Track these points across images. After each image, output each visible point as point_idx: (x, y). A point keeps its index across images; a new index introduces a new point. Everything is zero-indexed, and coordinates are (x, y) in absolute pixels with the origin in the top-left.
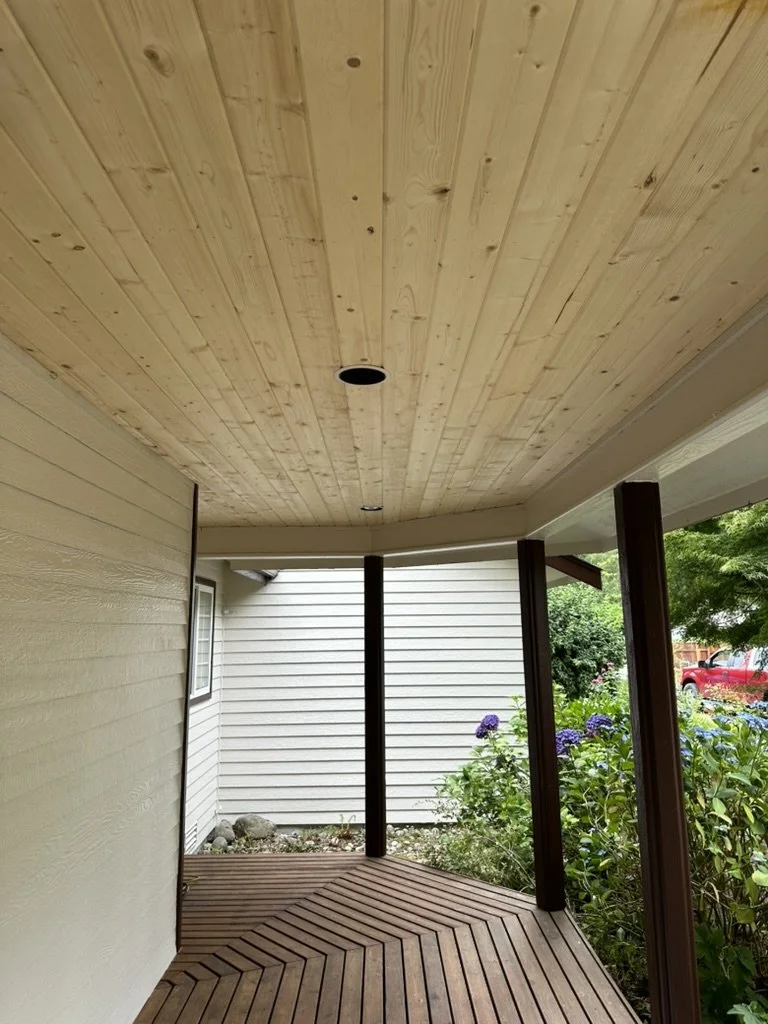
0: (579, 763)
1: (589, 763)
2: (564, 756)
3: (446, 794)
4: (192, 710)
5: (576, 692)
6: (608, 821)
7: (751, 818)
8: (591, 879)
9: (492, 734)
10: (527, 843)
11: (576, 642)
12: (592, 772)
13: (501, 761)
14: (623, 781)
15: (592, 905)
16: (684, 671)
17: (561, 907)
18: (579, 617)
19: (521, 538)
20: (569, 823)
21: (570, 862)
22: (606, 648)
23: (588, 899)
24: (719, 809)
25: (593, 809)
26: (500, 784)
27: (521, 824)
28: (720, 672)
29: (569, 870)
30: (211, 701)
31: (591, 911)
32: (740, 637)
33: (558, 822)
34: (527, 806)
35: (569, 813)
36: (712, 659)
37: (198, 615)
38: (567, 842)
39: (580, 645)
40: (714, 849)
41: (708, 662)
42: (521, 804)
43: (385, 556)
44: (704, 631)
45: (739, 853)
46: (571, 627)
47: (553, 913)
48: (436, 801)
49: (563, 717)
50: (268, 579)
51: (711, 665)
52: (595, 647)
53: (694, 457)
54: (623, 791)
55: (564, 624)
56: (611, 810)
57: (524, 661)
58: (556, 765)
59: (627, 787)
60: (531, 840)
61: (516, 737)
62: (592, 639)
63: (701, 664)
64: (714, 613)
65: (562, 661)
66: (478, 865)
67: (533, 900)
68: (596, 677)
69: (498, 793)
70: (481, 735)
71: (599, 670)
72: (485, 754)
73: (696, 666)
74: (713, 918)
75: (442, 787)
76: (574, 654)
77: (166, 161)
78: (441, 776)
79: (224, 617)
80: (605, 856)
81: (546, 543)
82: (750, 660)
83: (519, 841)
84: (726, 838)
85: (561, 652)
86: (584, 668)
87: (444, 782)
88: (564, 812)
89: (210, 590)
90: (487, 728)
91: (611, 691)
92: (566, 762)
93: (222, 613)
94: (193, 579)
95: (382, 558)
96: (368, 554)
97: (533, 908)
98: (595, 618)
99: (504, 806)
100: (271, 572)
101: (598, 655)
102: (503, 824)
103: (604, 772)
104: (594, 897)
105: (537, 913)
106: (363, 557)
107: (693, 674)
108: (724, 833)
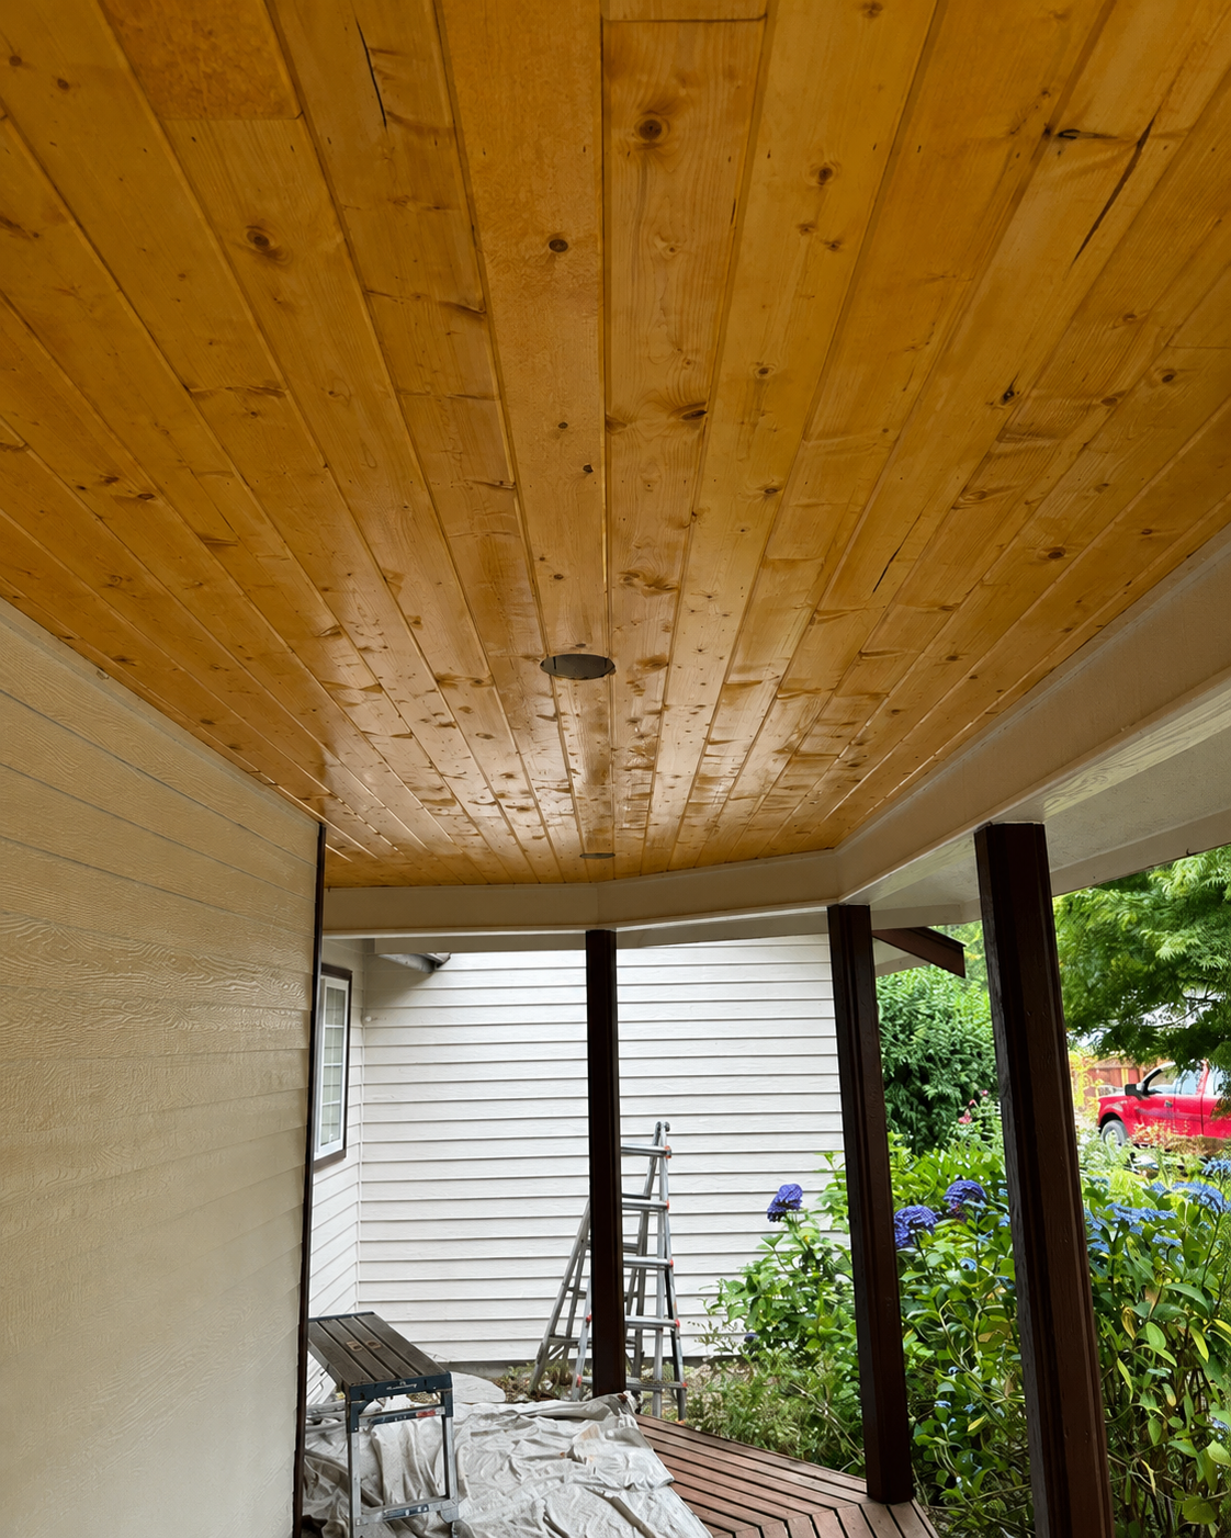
0: (933, 1260)
1: (949, 1260)
2: (910, 1250)
3: (722, 1310)
4: (316, 1178)
5: (929, 1139)
6: (978, 1355)
7: (1204, 1353)
8: (954, 1450)
9: (791, 1215)
10: (848, 1391)
11: (929, 1058)
12: (953, 1275)
13: (808, 1255)
14: (1003, 1291)
15: (956, 1492)
16: (1104, 1102)
17: (906, 1495)
18: (932, 1017)
19: (833, 902)
20: (918, 1358)
21: (919, 1422)
22: (975, 1066)
23: (951, 1483)
24: (1156, 1340)
25: (957, 1334)
26: (806, 1296)
27: (840, 1360)
28: (1159, 1104)
29: (920, 1436)
30: (346, 1162)
31: (954, 1501)
32: (1190, 1048)
33: (900, 1357)
34: (849, 1331)
35: (917, 1341)
36: (1147, 1083)
37: (325, 1026)
38: (916, 1390)
39: (933, 1062)
40: (1148, 1405)
41: (1139, 1087)
42: (840, 1327)
43: (619, 930)
44: (1131, 1040)
45: (1189, 1409)
46: (921, 1032)
47: (892, 1507)
48: (705, 1322)
49: (906, 1185)
50: (434, 965)
51: (1146, 1092)
52: (959, 1067)
53: (1096, 788)
54: (1002, 1307)
55: (909, 1029)
56: (985, 1337)
57: (842, 1093)
58: (895, 1265)
59: (1007, 1302)
60: (856, 1384)
61: (830, 1218)
62: (953, 1052)
63: (1130, 1089)
64: (1147, 1010)
65: (906, 1087)
66: (773, 1428)
67: (862, 1485)
68: (961, 1114)
69: (804, 1309)
70: (774, 1216)
71: (965, 1103)
72: (782, 1247)
73: (1123, 1094)
74: (1150, 1511)
75: (714, 1301)
76: (925, 1079)
77: (279, 377)
78: (714, 1281)
79: (364, 1028)
80: (977, 1413)
81: (871, 910)
82: (1205, 1084)
83: (838, 1388)
84: (1166, 1387)
85: (904, 1074)
86: (943, 1099)
87: (717, 1291)
88: (909, 1341)
89: (342, 985)
90: (784, 1206)
91: (984, 1138)
92: (912, 1258)
93: (362, 1018)
94: (318, 968)
95: (615, 933)
96: (593, 928)
97: (860, 1498)
98: (958, 1018)
99: (811, 1330)
100: (439, 956)
101: (964, 1079)
102: (810, 1360)
103: (970, 1277)
104: (959, 1479)
105: (870, 1507)
106: (584, 932)
107: (1117, 1108)
108: (1163, 1380)
